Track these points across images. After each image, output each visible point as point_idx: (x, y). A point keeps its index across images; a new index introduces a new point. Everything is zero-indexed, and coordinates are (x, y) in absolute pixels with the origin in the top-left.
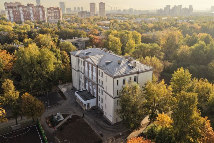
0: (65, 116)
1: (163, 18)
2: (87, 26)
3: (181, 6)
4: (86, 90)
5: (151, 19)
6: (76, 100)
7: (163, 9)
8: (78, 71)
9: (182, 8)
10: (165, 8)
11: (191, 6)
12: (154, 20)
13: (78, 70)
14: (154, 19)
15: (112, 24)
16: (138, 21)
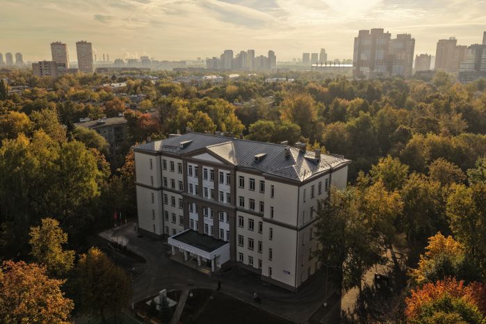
0: (175, 295)
1: (231, 76)
2: (85, 94)
3: (253, 52)
4: (192, 230)
5: (209, 77)
6: (172, 258)
7: (219, 57)
8: (161, 189)
9: (255, 56)
10: (222, 56)
11: (271, 53)
12: (215, 79)
13: (160, 186)
14: (214, 77)
15: (141, 88)
16: (185, 81)
